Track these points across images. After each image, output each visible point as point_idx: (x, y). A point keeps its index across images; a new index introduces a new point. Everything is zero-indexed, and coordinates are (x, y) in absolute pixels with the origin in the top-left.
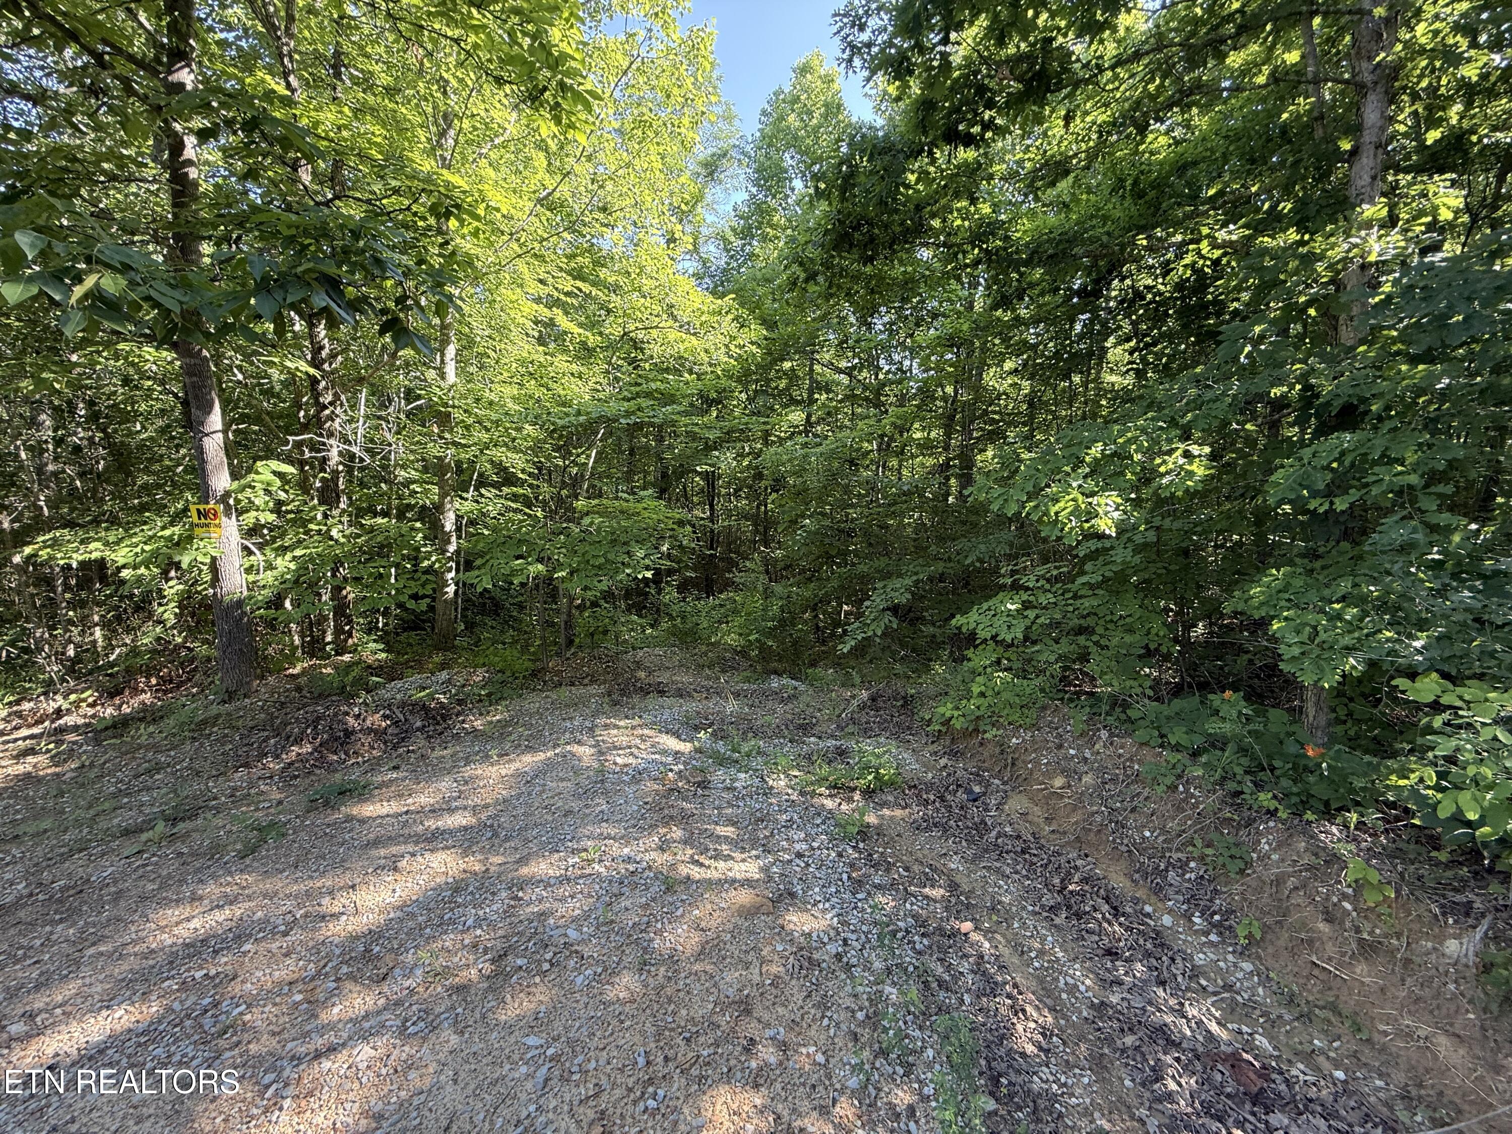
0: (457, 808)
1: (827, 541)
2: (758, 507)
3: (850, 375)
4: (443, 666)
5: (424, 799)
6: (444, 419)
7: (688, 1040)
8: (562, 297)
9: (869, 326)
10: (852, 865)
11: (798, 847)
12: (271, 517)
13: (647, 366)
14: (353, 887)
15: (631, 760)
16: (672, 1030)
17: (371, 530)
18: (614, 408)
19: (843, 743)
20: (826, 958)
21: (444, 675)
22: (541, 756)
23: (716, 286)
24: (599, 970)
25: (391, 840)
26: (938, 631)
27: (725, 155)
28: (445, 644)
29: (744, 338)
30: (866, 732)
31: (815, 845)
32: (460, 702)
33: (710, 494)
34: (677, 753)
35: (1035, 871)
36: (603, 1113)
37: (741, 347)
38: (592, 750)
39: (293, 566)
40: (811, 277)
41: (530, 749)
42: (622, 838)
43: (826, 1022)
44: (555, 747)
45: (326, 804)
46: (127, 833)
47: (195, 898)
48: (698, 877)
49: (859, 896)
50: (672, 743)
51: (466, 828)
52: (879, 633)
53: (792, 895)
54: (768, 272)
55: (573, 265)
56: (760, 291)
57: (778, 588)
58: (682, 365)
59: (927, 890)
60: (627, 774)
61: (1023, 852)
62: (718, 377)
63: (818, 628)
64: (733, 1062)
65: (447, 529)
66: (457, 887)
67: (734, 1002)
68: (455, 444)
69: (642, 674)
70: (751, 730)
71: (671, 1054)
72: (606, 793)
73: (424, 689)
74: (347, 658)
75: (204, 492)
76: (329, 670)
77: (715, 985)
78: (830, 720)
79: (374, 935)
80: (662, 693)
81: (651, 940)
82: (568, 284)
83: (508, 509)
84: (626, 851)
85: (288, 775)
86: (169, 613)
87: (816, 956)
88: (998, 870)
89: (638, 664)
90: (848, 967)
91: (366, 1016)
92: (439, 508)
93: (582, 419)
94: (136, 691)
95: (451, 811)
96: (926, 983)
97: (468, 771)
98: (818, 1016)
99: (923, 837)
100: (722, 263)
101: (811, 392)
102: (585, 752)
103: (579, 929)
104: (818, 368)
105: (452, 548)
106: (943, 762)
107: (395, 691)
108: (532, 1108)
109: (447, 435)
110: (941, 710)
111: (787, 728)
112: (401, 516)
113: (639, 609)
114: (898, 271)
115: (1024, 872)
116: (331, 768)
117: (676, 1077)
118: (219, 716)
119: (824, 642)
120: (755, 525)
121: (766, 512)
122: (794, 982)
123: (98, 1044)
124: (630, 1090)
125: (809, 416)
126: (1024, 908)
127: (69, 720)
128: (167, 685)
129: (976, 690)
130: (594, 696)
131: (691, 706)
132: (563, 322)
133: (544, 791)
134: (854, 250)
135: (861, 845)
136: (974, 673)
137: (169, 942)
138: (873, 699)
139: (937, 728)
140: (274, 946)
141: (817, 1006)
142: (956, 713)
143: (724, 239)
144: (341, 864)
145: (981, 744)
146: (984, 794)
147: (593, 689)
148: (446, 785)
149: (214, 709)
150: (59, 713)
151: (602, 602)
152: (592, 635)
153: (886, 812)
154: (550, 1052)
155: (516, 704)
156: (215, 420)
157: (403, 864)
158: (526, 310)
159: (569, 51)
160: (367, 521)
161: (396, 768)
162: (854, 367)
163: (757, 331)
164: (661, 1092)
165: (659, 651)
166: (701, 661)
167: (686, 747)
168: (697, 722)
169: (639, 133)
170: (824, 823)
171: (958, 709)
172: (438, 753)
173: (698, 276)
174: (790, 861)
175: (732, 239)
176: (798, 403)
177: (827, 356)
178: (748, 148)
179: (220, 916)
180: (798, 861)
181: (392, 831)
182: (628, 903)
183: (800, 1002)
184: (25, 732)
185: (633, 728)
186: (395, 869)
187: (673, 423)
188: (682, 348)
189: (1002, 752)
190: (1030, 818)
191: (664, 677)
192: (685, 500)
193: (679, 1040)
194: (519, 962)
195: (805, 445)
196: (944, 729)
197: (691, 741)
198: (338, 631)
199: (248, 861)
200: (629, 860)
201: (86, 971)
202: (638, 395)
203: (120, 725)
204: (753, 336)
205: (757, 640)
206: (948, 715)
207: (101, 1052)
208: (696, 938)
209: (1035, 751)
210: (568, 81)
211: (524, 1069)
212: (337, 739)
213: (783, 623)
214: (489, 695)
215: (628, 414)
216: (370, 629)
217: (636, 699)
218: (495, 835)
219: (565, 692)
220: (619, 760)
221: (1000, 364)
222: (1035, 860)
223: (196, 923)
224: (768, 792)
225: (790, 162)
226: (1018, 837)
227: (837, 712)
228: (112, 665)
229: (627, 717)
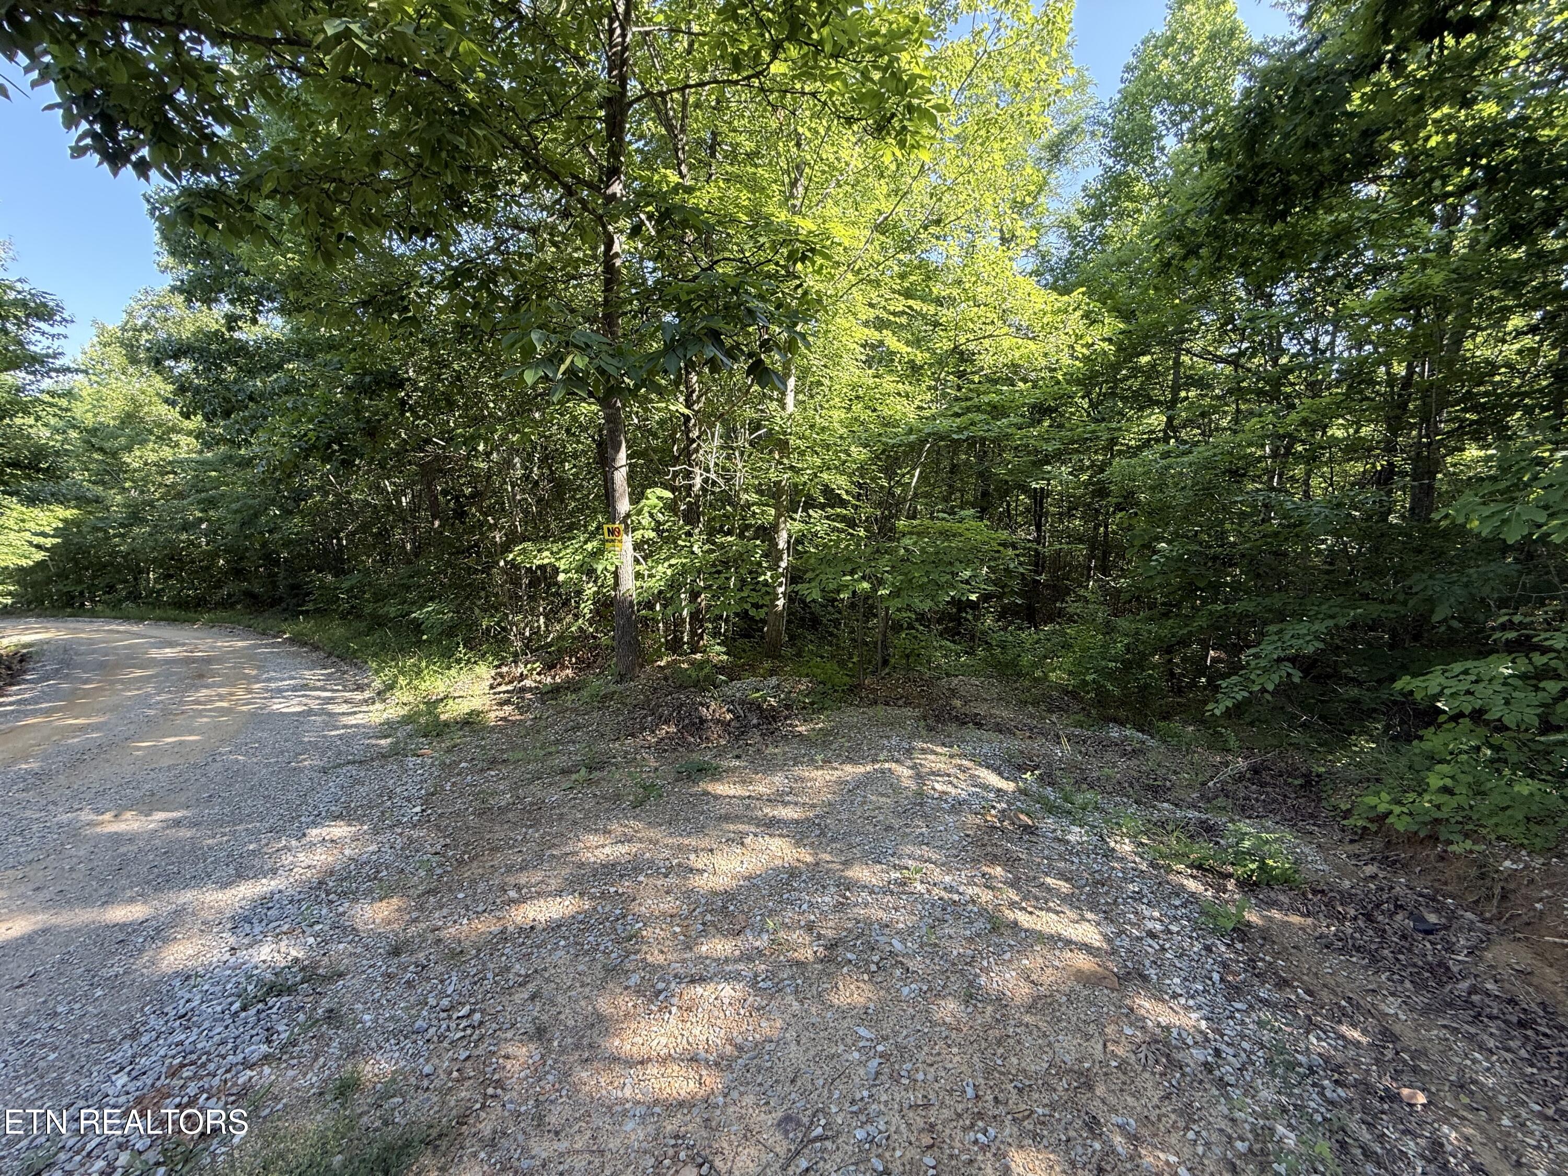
0: (789, 803)
1: (1193, 570)
2: (1096, 528)
3: (1237, 366)
4: (772, 673)
5: (762, 786)
6: (783, 447)
7: (1020, 1091)
8: (891, 318)
9: (1268, 300)
10: (1225, 965)
11: (1150, 925)
12: (652, 534)
13: (976, 379)
14: (711, 850)
15: (949, 789)
16: (1001, 1073)
17: (722, 546)
18: (943, 424)
19: (1213, 818)
20: (1189, 1061)
21: (774, 681)
22: (861, 769)
23: (1056, 281)
24: (925, 988)
25: (737, 819)
26: (1367, 696)
27: (1075, 129)
28: (773, 652)
29: (1094, 335)
30: (1245, 810)
31: (1174, 928)
32: (788, 707)
33: (1037, 514)
34: (999, 790)
35: (1546, 1059)
36: (932, 1126)
37: (1088, 346)
38: (910, 772)
39: (669, 572)
40: (1192, 252)
41: (850, 760)
42: (943, 865)
43: (1191, 1135)
44: (874, 761)
45: (689, 776)
46: (565, 772)
47: (607, 832)
48: (1026, 925)
49: (1238, 1005)
50: (993, 780)
51: (797, 822)
52: (1270, 687)
53: (1145, 978)
54: (1124, 254)
55: (906, 285)
56: (1114, 277)
57: (1123, 623)
58: (1016, 373)
59: (1344, 1029)
60: (946, 801)
61: (1522, 1024)
62: (1058, 383)
63: (1172, 674)
64: (1072, 1134)
65: (780, 547)
66: (793, 873)
67: (1071, 1070)
68: (792, 468)
69: (958, 703)
70: (1084, 781)
71: (1001, 1096)
72: (925, 816)
73: (758, 690)
74: (698, 656)
75: (611, 514)
76: (685, 666)
77: (1050, 1045)
78: (1189, 786)
79: (729, 896)
80: (979, 725)
81: (977, 976)
82: (899, 304)
83: (834, 529)
84: (948, 879)
85: (660, 749)
86: (586, 608)
87: (1179, 1056)
88: (1470, 1038)
89: (953, 692)
90: (1222, 1084)
91: (727, 960)
92: (775, 528)
93: (912, 437)
94: (563, 667)
95: (785, 804)
96: (1343, 1145)
97: (798, 771)
98: (1181, 1124)
99: (1335, 960)
100: (1065, 253)
101: (1176, 389)
102: (903, 772)
103: (903, 941)
104: (1185, 359)
105: (783, 564)
106: (1370, 870)
107: (737, 689)
108: (865, 1093)
109: (785, 461)
110: (1371, 800)
111: (1131, 785)
112: (741, 536)
113: (952, 633)
114: (1325, 220)
115: (1523, 1053)
116: (689, 748)
117: (1007, 1123)
118: (615, 692)
119: (1179, 692)
120: (1092, 548)
121: (1106, 533)
122: (1147, 1075)
123: (556, 921)
124: (959, 1116)
125: (1170, 419)
126: (1523, 1104)
127: (528, 683)
128: (583, 666)
129: (1435, 782)
130: (910, 718)
131: (1014, 744)
132: (892, 342)
133: (864, 803)
134: (1258, 208)
135: (1239, 946)
136: (1433, 759)
137: (592, 860)
138: (1255, 770)
139: (1360, 823)
140: (659, 883)
141: (1180, 1113)
142: (1397, 809)
143: (1070, 227)
144: (700, 830)
145: (1441, 858)
146: (1446, 928)
147: (908, 712)
148: (779, 780)
149: (612, 687)
150: (522, 677)
151: (917, 625)
152: (908, 656)
153: (1276, 914)
154: (880, 1048)
155: (836, 717)
156: (622, 457)
157: (747, 841)
158: (858, 335)
159: (917, 71)
160: (719, 539)
161: (738, 757)
162: (1242, 353)
163: (1111, 325)
164: (992, 1131)
165: (974, 681)
166: (1023, 697)
167: (1009, 786)
168: (1020, 761)
169: (983, 132)
170: (1184, 905)
171: (1399, 803)
172: (771, 750)
173: (1036, 273)
174: (1140, 939)
175: (1079, 223)
176: (1158, 403)
177: (1201, 343)
178: (1105, 116)
179: (623, 849)
180: (1150, 941)
181: (740, 811)
182: (952, 932)
183: (1155, 1100)
184: (503, 688)
185: (951, 757)
186: (742, 844)
187: (1008, 436)
188: (1017, 355)
189: (1483, 876)
190: (1535, 981)
191: (981, 709)
192: (1007, 521)
193: (1010, 1087)
194: (849, 956)
195: (1166, 455)
196: (1373, 827)
197: (1015, 780)
198: (693, 633)
199: (638, 811)
200: (950, 889)
201: (546, 866)
202: (968, 410)
203: (556, 690)
204: (1107, 332)
205: (1094, 681)
206: (1382, 808)
207: (559, 926)
208: (1025, 990)
209: (1550, 886)
210: (916, 102)
211: (856, 1055)
212: (694, 724)
213: (1127, 666)
214: (812, 703)
215: (960, 430)
216: (716, 634)
217: (953, 728)
218: (823, 834)
219: (880, 711)
220: (938, 786)
221: (1498, 324)
222: (1546, 1042)
223: (607, 850)
224: (1110, 854)
225: (1160, 118)
226: (1512, 1002)
227: (1201, 779)
228: (550, 645)
229: (944, 745)
